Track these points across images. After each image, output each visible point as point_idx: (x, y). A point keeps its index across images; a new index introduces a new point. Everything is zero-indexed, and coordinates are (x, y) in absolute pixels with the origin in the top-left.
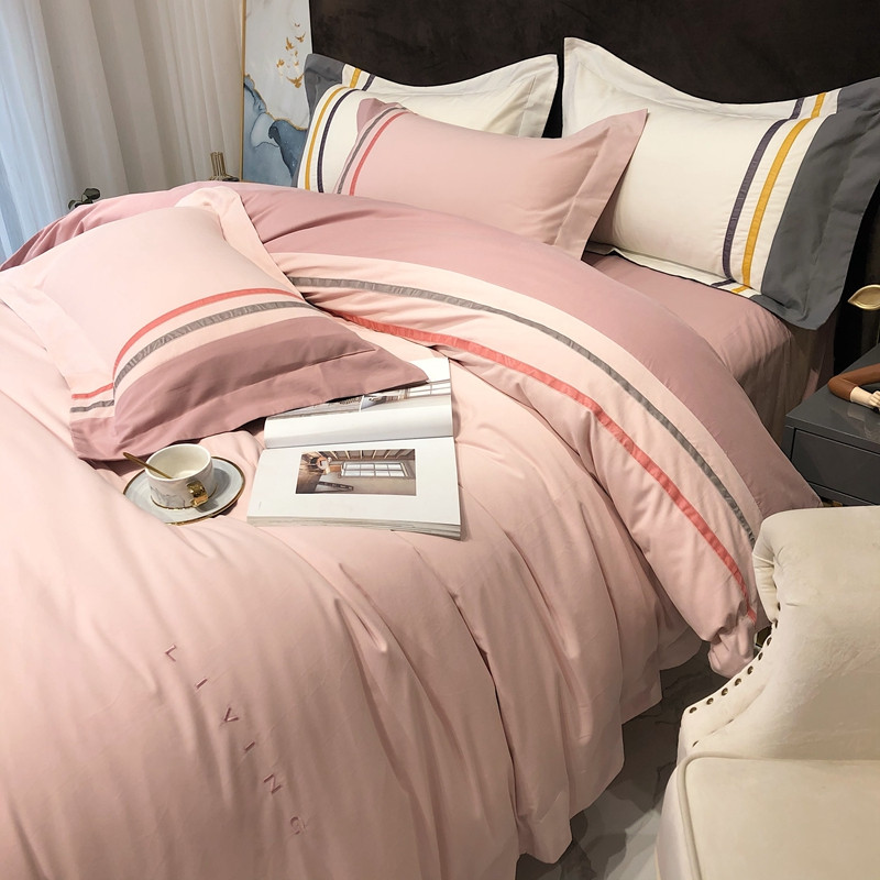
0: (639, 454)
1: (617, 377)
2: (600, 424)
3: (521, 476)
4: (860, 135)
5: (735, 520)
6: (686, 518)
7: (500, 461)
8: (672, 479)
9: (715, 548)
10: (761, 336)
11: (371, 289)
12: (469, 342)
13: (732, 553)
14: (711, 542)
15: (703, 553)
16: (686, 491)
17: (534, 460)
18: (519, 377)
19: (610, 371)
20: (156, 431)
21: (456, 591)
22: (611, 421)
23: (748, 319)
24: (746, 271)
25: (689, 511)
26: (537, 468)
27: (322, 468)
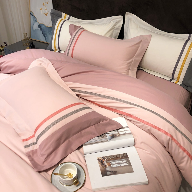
0: (182, 148)
1: (174, 126)
2: (172, 141)
3: (155, 158)
7: (149, 154)
11: (98, 96)
12: (132, 115)
17: (157, 152)
18: (149, 127)
19: (171, 124)
20: (53, 154)
22: (175, 139)
26: (158, 154)
27: (105, 164)
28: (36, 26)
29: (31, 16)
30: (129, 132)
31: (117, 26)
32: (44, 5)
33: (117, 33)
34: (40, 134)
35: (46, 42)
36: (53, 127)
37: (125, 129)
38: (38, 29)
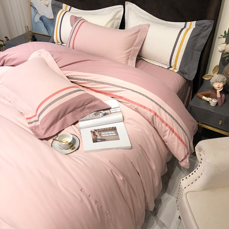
0: (165, 123)
1: (158, 105)
2: (156, 117)
3: (141, 131)
4: (201, 33)
5: (185, 134)
6: (176, 136)
7: (135, 127)
8: (172, 127)
9: (182, 142)
11: (94, 82)
12: (122, 97)
13: (185, 142)
14: (181, 141)
15: (179, 143)
16: (175, 130)
18: (136, 106)
19: (156, 103)
21: (132, 161)
22: (158, 116)
23: (177, 78)
24: (175, 65)
25: (176, 134)
26: (143, 128)
27: (97, 134)
28: (37, 19)
29: (32, 7)
30: (120, 110)
31: (117, 16)
33: (119, 23)
34: (41, 112)
35: (48, 34)
36: (51, 106)
37: (116, 109)
38: (40, 21)
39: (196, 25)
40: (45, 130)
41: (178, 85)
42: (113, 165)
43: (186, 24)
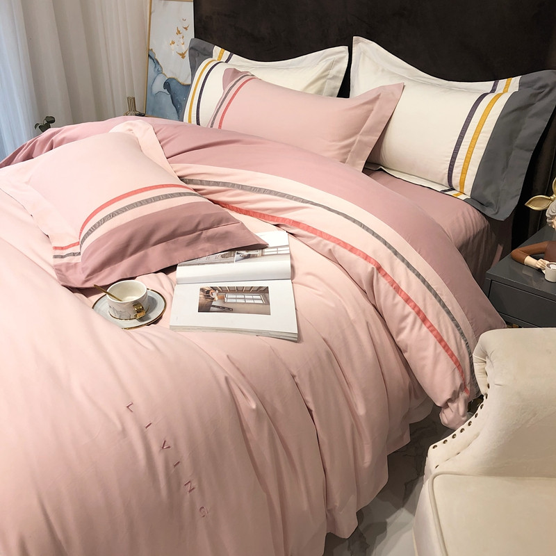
0: (403, 293)
1: (390, 247)
2: (379, 275)
3: (333, 305)
4: (533, 104)
5: (458, 335)
6: (430, 334)
7: (320, 296)
8: (422, 309)
9: (447, 351)
10: (471, 223)
13: (456, 354)
14: (444, 347)
15: (439, 353)
16: (430, 317)
17: (340, 295)
18: (331, 245)
20: (107, 271)
21: (295, 373)
22: (386, 274)
23: (463, 213)
24: (462, 184)
25: (431, 328)
26: (342, 301)
27: (213, 297)
29: (150, 60)
31: (333, 72)
32: (179, 32)
36: (113, 219)
37: (279, 249)
38: (163, 90)
39: (521, 84)
40: (88, 272)
41: (463, 227)
42: (238, 369)
43: (495, 86)
